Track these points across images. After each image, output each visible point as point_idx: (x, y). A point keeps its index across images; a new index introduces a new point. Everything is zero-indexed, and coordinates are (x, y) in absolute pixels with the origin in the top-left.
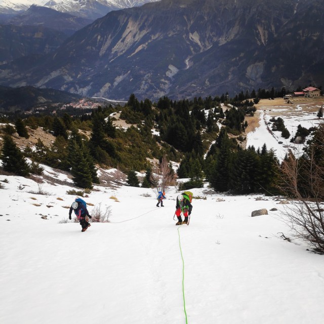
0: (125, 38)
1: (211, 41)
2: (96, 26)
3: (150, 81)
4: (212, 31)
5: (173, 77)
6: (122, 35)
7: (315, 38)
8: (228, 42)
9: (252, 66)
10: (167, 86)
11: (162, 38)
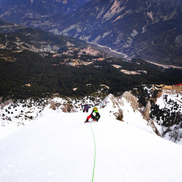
0: (111, 10)
2: (96, 2)
3: (122, 37)
4: (160, 12)
5: (135, 37)
6: (110, 8)
8: (168, 20)
9: (179, 36)
10: (130, 42)
11: (132, 13)
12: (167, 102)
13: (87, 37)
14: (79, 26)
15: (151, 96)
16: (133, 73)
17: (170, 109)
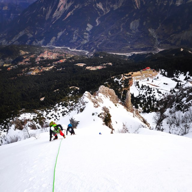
0: (59, 8)
1: (109, 7)
2: (41, 2)
3: (78, 34)
4: (109, 1)
5: (90, 31)
6: (57, 6)
7: (165, 4)
8: (118, 8)
9: (133, 22)
10: (88, 37)
11: (81, 7)
12: (140, 88)
13: (40, 40)
14: (28, 31)
15: (123, 86)
16: (99, 67)
17: (145, 94)
